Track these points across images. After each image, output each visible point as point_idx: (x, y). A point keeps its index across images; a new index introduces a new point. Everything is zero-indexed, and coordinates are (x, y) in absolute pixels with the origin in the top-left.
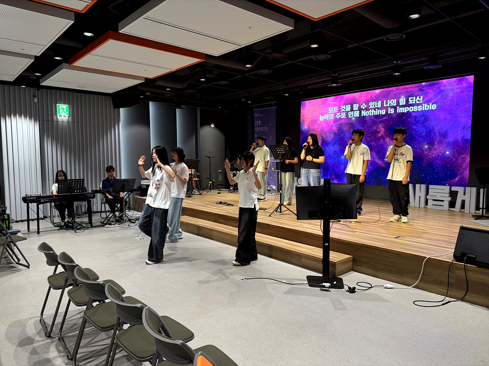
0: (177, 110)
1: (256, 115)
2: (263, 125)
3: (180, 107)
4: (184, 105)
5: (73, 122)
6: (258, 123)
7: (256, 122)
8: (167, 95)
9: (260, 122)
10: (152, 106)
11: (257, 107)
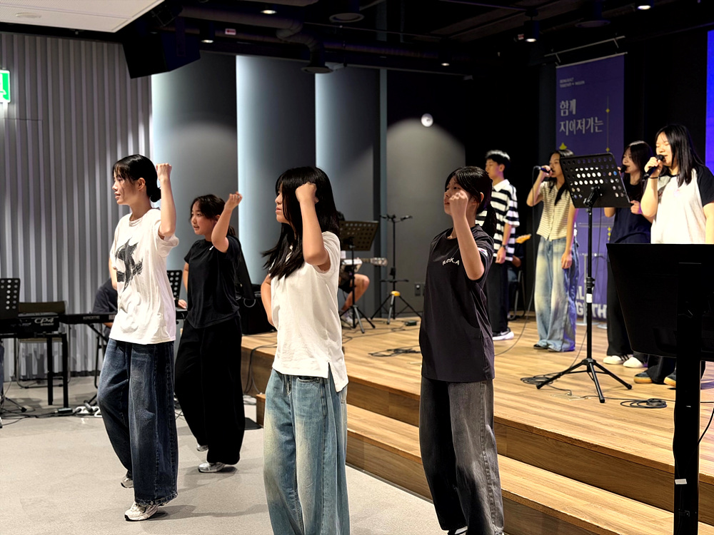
0: (319, 78)
1: (564, 83)
2: (582, 113)
3: (325, 70)
4: (339, 62)
5: (22, 117)
6: (568, 106)
7: (563, 105)
8: (282, 35)
9: (573, 103)
10: (243, 68)
11: (566, 59)
